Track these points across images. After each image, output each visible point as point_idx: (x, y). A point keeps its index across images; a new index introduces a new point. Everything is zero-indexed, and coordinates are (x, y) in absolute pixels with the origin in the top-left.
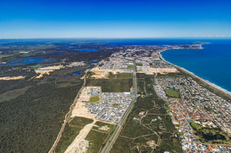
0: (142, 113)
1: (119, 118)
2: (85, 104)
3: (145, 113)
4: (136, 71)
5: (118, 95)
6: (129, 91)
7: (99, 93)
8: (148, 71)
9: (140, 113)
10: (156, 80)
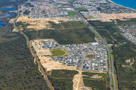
0: (128, 61)
1: (105, 67)
2: (51, 58)
3: (132, 60)
4: (86, 19)
5: (85, 47)
6: (95, 41)
7: (57, 45)
8: (101, 17)
9: (127, 61)
10: (120, 27)
